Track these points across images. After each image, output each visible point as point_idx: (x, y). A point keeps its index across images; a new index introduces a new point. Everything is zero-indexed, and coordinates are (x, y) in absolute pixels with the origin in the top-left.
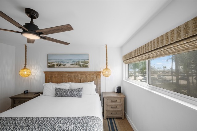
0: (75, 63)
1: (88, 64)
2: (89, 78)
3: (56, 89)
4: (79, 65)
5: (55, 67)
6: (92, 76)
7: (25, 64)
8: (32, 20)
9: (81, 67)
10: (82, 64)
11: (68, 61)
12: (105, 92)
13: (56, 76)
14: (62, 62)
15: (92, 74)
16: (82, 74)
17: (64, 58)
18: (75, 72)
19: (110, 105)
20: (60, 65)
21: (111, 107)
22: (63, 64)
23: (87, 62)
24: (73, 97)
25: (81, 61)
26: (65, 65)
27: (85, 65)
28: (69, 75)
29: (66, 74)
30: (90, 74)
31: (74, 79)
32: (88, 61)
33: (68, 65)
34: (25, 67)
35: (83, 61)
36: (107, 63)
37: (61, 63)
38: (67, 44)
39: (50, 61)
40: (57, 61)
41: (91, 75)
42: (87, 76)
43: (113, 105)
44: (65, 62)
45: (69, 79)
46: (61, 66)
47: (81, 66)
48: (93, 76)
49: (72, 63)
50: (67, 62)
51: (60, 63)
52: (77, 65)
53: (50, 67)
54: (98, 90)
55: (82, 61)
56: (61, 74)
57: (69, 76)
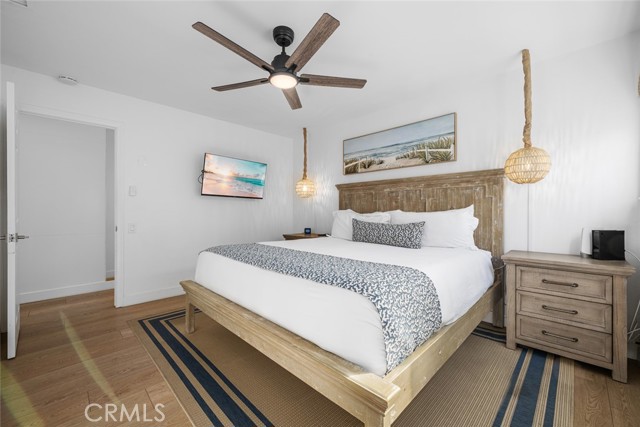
0: (410, 152)
1: (451, 150)
2: (455, 197)
3: (355, 222)
4: (422, 155)
5: (360, 170)
6: (467, 188)
7: (305, 170)
8: (284, 50)
9: (427, 162)
10: (430, 153)
11: (389, 150)
12: (528, 252)
13: (361, 193)
14: (375, 155)
15: (468, 182)
16: (429, 186)
17: (378, 144)
18: (409, 181)
19: (537, 299)
20: (370, 164)
21: (544, 307)
22: (377, 160)
23: (448, 141)
24: (393, 245)
25: (427, 142)
26: (382, 162)
27: (439, 153)
28: (393, 190)
29: (384, 188)
30: (458, 184)
31: (405, 202)
32: (452, 136)
33: (390, 160)
34: (305, 175)
35: (435, 140)
36: (527, 126)
37: (372, 158)
38: (359, 83)
39: (348, 158)
40: (364, 154)
41: (463, 185)
42: (449, 191)
43: (556, 298)
44: (381, 155)
45: (391, 202)
46: (373, 167)
47: (429, 157)
48: (472, 188)
49: (400, 156)
50: (387, 154)
51: (369, 159)
52: (414, 156)
53: (348, 172)
54: (490, 239)
55: (430, 140)
56: (370, 189)
57: (392, 192)
